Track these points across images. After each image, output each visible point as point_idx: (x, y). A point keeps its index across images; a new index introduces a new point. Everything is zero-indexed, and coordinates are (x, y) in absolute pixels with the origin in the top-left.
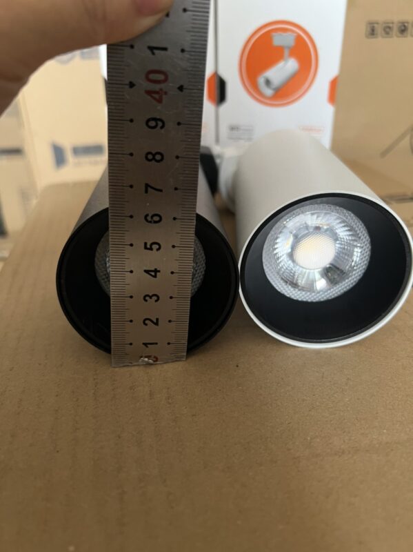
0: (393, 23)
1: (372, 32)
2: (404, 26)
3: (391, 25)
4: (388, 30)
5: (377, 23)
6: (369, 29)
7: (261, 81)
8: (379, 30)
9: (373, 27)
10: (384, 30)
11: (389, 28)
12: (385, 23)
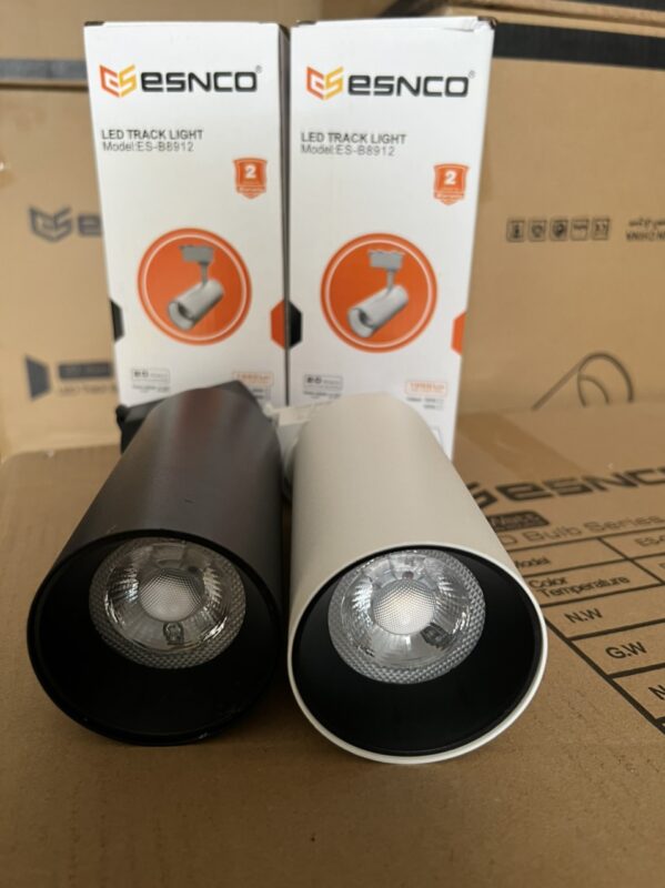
0: (545, 221)
1: (516, 234)
2: (562, 226)
3: (542, 224)
4: (538, 230)
5: (523, 222)
6: (511, 230)
7: (353, 314)
8: (525, 230)
9: (517, 226)
10: (533, 230)
11: (540, 228)
12: (534, 221)
